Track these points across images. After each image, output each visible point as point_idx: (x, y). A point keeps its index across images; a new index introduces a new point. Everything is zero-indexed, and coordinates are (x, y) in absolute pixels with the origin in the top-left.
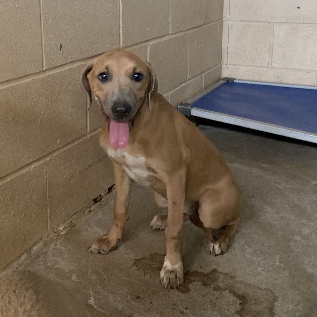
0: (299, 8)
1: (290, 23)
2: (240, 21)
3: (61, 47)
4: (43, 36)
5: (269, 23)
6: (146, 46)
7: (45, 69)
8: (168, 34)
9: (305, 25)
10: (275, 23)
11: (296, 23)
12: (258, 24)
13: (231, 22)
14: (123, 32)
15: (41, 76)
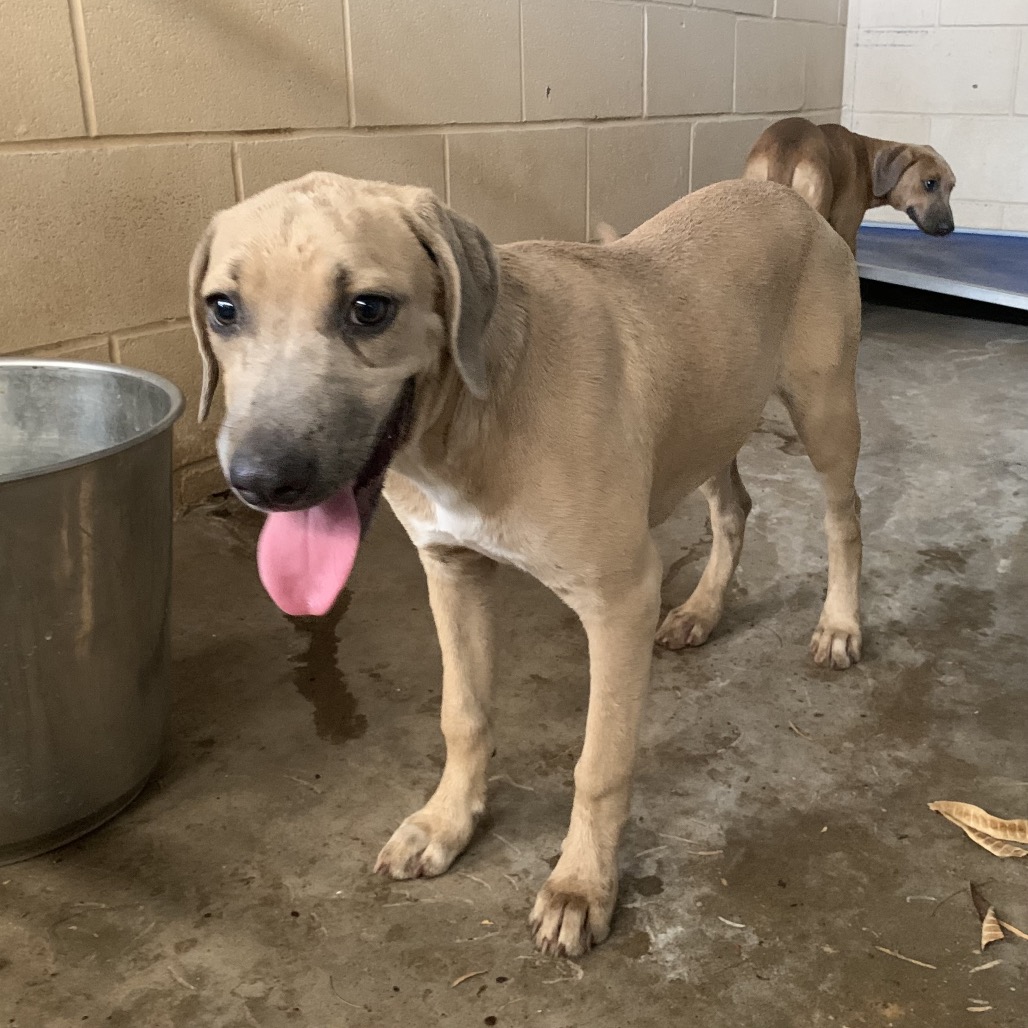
0: (975, 86)
1: (960, 114)
2: (871, 112)
3: (548, 93)
4: (523, 68)
5: (923, 114)
6: (690, 125)
7: (524, 120)
8: (728, 114)
9: (986, 118)
10: (932, 114)
11: (969, 114)
12: (904, 116)
13: (855, 115)
14: (648, 91)
15: (520, 129)
